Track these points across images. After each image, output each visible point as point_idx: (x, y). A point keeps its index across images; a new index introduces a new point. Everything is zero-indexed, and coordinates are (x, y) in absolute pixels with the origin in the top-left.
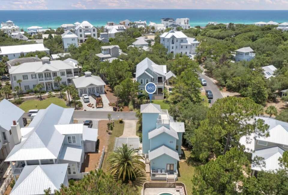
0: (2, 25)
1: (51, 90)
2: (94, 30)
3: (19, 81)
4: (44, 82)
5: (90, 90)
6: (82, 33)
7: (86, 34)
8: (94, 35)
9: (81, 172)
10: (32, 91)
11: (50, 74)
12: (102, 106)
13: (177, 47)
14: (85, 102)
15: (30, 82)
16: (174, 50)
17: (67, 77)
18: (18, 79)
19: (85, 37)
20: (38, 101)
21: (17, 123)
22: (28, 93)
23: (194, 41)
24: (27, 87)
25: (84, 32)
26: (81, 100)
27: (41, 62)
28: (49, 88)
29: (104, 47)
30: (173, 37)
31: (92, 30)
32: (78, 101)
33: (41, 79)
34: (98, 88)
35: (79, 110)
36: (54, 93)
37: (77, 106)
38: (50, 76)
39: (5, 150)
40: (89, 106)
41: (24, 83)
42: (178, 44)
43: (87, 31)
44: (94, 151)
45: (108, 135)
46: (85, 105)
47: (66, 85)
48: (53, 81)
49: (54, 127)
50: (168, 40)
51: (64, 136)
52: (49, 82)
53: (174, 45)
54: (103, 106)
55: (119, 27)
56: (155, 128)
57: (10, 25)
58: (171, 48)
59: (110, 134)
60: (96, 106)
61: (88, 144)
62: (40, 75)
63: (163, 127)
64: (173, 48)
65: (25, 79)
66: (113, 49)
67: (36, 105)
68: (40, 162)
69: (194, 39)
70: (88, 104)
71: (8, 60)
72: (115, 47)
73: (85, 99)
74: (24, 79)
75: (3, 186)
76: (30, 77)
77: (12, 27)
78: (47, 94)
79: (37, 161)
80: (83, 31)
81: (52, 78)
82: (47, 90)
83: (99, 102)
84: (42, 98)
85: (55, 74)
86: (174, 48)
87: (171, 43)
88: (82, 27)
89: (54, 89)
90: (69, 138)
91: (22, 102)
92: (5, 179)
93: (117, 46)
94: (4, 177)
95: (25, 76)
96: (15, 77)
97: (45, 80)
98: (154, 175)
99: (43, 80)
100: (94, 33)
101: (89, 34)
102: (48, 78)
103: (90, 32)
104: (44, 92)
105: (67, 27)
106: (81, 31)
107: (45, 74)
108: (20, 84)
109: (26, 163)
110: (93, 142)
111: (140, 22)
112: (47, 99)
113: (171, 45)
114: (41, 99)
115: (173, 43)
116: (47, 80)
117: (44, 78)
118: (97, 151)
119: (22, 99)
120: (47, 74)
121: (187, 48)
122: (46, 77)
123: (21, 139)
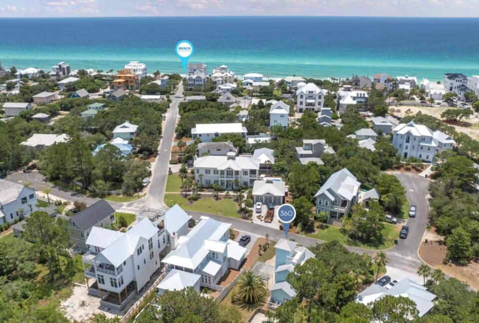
0: (214, 71)
1: (231, 188)
2: (320, 97)
3: (201, 176)
4: (225, 179)
5: (267, 199)
6: (303, 100)
7: (309, 101)
8: (319, 104)
9: (217, 284)
10: (212, 188)
11: (232, 171)
12: (270, 221)
13: (413, 147)
14: (257, 212)
15: (212, 177)
16: (408, 151)
17: (250, 177)
18: (201, 172)
19: (306, 105)
20: (213, 199)
21: (176, 234)
22: (207, 188)
23: (447, 139)
24: (208, 182)
25: (307, 98)
26: (254, 209)
27: (226, 157)
28: (229, 186)
29: (305, 141)
30: (409, 134)
31: (317, 97)
32: (250, 209)
33: (222, 175)
34: (275, 197)
35: (247, 221)
36: (231, 193)
37: (247, 215)
38: (232, 175)
39: (167, 250)
40: (259, 217)
41: (206, 177)
42: (416, 143)
43: (311, 97)
44: (237, 268)
45: (258, 256)
46: (255, 215)
47: (247, 186)
48: (233, 179)
49: (204, 242)
50: (402, 136)
51: (209, 251)
52: (230, 180)
53: (409, 145)
54: (272, 220)
55: (358, 94)
56: (285, 264)
57: (223, 71)
58: (404, 147)
59: (260, 255)
60: (265, 219)
61: (231, 262)
62: (222, 172)
63: (291, 264)
64: (407, 148)
65: (208, 173)
66: (315, 145)
67: (210, 205)
68: (184, 269)
69: (447, 136)
70: (258, 214)
71: (201, 142)
72: (319, 144)
73: (257, 209)
74: (206, 173)
75: (159, 278)
76: (212, 172)
77: (225, 74)
78: (224, 193)
79: (182, 267)
80: (304, 97)
81: (234, 176)
82: (226, 188)
83: (270, 216)
84: (219, 197)
85: (237, 172)
86: (409, 148)
87: (405, 141)
88: (305, 92)
89: (234, 187)
90: (214, 253)
91: (199, 198)
92: (162, 273)
93: (323, 141)
94: (162, 271)
95: (208, 171)
96: (198, 170)
97: (226, 178)
98: (271, 305)
99: (224, 177)
100: (320, 100)
101: (313, 101)
102: (230, 176)
103: (315, 99)
104: (222, 190)
105: (293, 81)
106: (302, 97)
107: (228, 171)
108: (201, 178)
109: (175, 267)
110: (236, 260)
111: (407, 77)
112: (223, 199)
113: (405, 144)
114: (217, 198)
115: (408, 141)
116: (228, 178)
117: (225, 176)
118: (239, 270)
119: (200, 195)
120: (230, 172)
121: (429, 150)
122: (228, 174)
123: (176, 247)
